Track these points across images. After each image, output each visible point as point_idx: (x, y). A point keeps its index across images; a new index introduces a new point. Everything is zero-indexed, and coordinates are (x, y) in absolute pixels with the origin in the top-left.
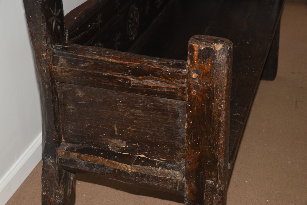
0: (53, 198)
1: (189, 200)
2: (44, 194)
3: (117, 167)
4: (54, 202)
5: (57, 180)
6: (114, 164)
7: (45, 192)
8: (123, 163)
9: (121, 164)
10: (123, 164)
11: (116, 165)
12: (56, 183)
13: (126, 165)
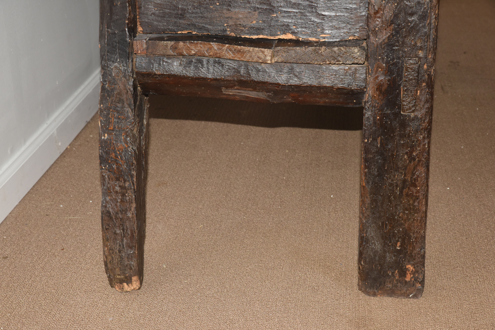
0: (121, 142)
1: (372, 107)
2: (104, 139)
3: (245, 58)
4: (122, 151)
5: (129, 105)
6: (239, 51)
7: (106, 135)
8: (256, 47)
9: (253, 50)
10: (257, 49)
11: (244, 52)
12: (128, 112)
13: (263, 49)
